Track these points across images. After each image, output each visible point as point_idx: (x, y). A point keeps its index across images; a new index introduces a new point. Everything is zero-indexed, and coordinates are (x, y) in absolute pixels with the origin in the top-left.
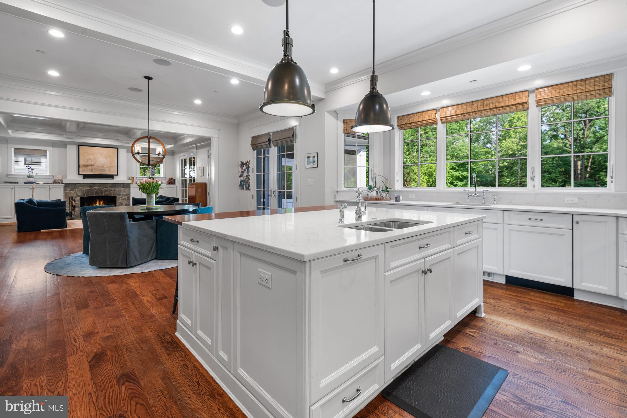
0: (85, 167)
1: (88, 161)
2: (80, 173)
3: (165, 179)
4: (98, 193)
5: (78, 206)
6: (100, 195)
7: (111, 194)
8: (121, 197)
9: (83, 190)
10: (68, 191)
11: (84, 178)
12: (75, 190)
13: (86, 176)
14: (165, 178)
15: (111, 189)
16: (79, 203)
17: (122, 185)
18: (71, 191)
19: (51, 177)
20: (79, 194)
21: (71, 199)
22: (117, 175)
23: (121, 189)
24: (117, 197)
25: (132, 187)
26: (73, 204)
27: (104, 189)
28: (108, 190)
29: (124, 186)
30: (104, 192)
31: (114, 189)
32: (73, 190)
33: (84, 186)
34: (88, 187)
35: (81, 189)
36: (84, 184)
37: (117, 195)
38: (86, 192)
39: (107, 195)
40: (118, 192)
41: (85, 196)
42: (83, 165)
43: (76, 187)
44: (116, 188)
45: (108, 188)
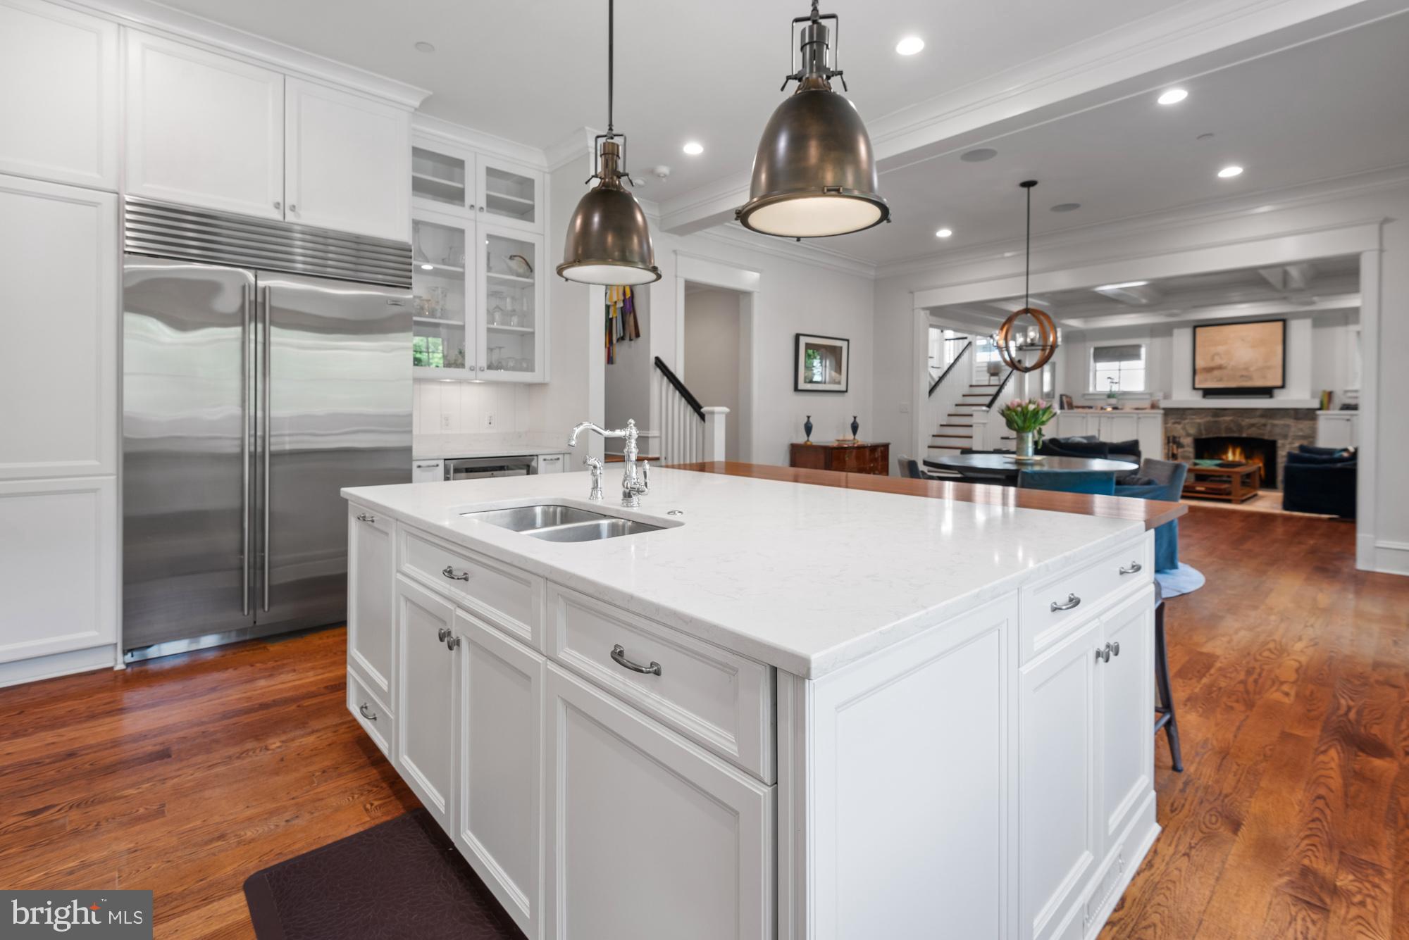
0: (1207, 372)
1: (1213, 360)
2: (1197, 386)
4: (1233, 431)
6: (1236, 435)
7: (1263, 434)
8: (1289, 443)
9: (1199, 424)
10: (1169, 425)
11: (1203, 398)
12: (1183, 422)
13: (1208, 393)
15: (1263, 421)
16: (1191, 449)
17: (1292, 412)
18: (1176, 425)
20: (1191, 432)
22: (1283, 388)
23: (1288, 422)
24: (1280, 442)
25: (1322, 418)
26: (1175, 452)
27: (1246, 422)
28: (1256, 424)
29: (1295, 415)
30: (1245, 428)
31: (1270, 422)
32: (1179, 422)
33: (1200, 415)
34: (1210, 417)
35: (1195, 421)
36: (1201, 410)
37: (1279, 437)
38: (1204, 428)
39: (1253, 436)
40: (1281, 429)
41: (1204, 437)
42: (1203, 369)
43: (1184, 416)
44: (1276, 420)
45: (1254, 421)
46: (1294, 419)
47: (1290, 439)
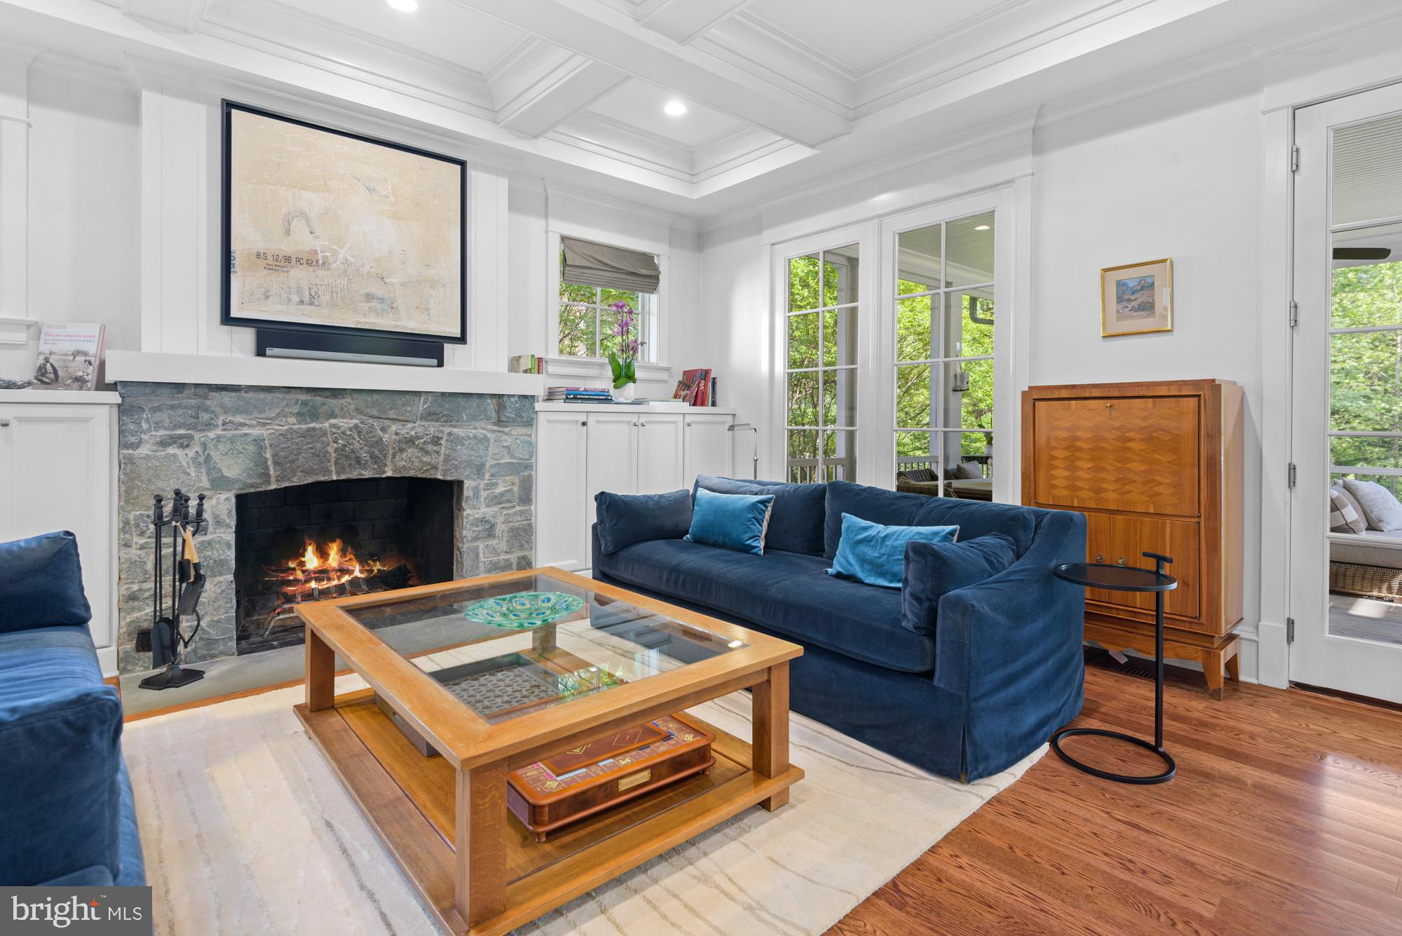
0: (268, 267)
1: (288, 232)
2: (235, 313)
3: (664, 376)
4: (358, 460)
5: (222, 563)
6: (367, 474)
7: (435, 468)
8: (486, 487)
9: (258, 441)
10: (144, 450)
11: (261, 352)
12: (197, 436)
13: (274, 336)
14: (668, 370)
15: (433, 428)
16: (230, 537)
17: (491, 405)
18: (171, 450)
20: (226, 473)
21: (168, 508)
22: (462, 339)
23: (484, 429)
24: (468, 484)
25: (542, 418)
26: (194, 556)
27: (393, 432)
28: (418, 438)
29: (498, 412)
30: (391, 451)
31: (447, 430)
32: (181, 437)
33: (261, 411)
34: (292, 420)
35: (246, 430)
36: (262, 395)
37: (468, 472)
38: (274, 456)
39: (412, 474)
40: (472, 449)
41: (273, 487)
42: (258, 255)
43: (204, 417)
44: (460, 427)
45: (412, 429)
46: (495, 424)
47: (487, 476)
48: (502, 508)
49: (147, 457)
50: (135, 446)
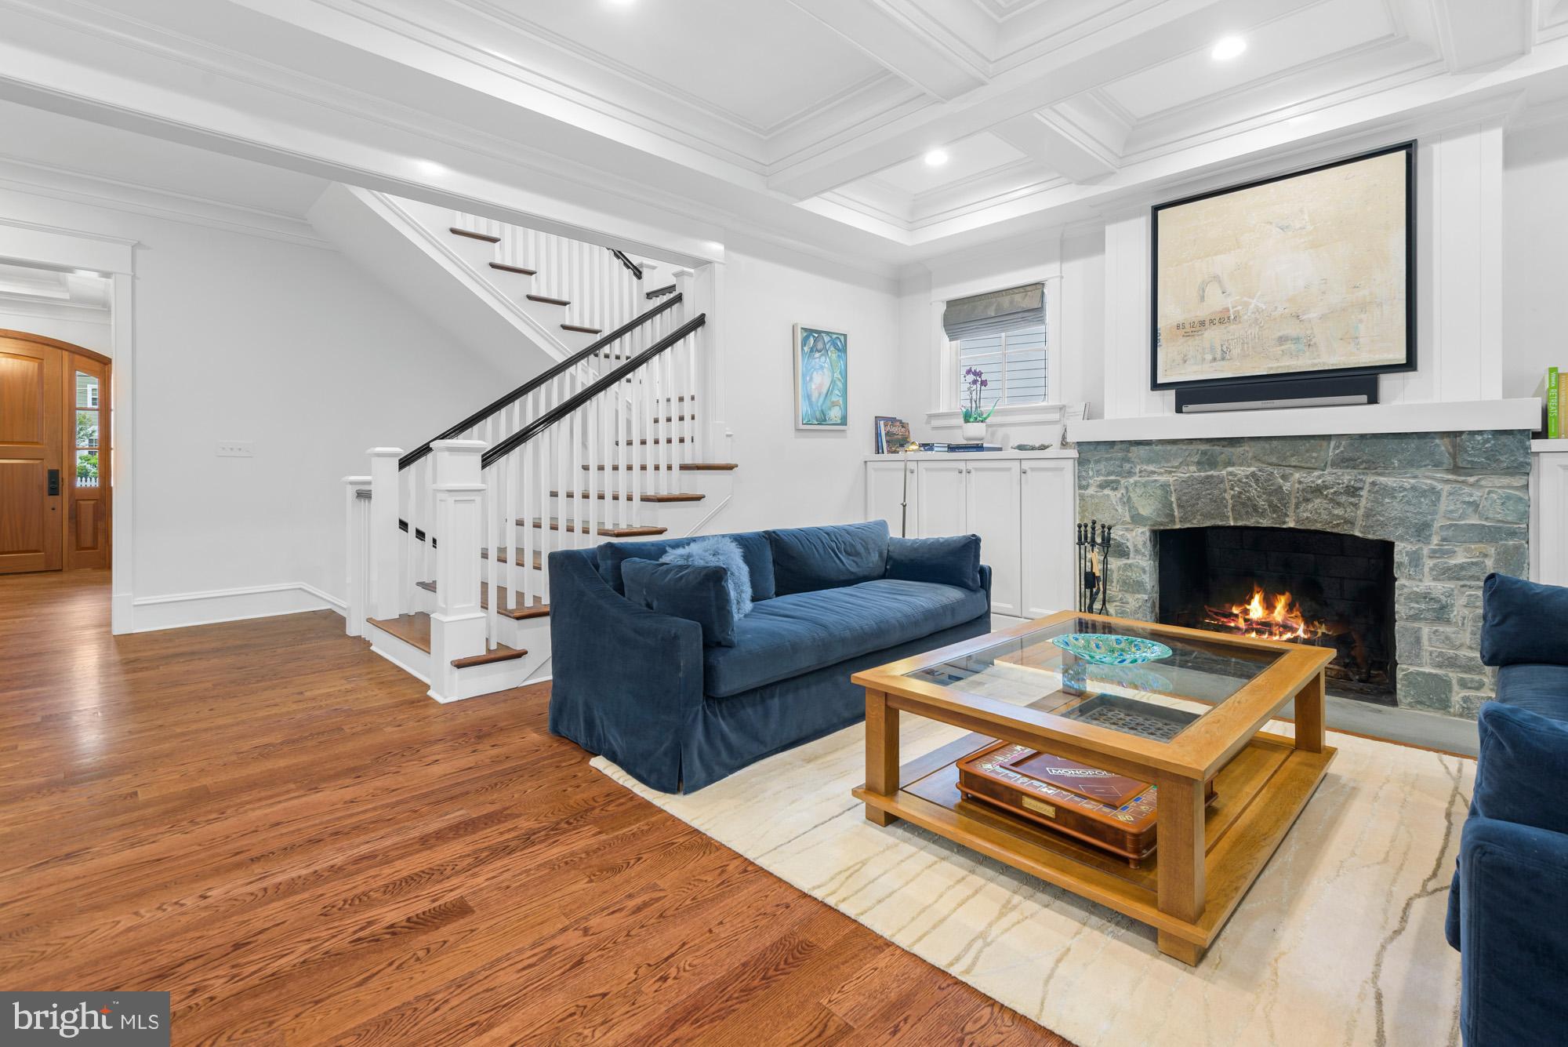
0: (1187, 335)
1: (1202, 299)
2: (1161, 380)
4: (1255, 508)
5: (1142, 583)
6: (1265, 523)
7: (1353, 523)
8: (1433, 554)
9: (1165, 487)
10: (1091, 491)
11: (1179, 410)
12: (1122, 481)
13: (1190, 395)
15: (1347, 477)
16: (1148, 564)
17: (1443, 446)
18: (1107, 491)
19: (1056, 416)
20: (1142, 512)
22: (1410, 364)
23: (1428, 478)
24: (1399, 547)
26: (1097, 571)
27: (1295, 480)
28: (1327, 487)
29: (1454, 456)
30: (1294, 501)
31: (1370, 479)
32: (1113, 482)
33: (1168, 461)
34: (1193, 468)
35: (1155, 477)
36: (1169, 447)
37: (1400, 531)
38: (1178, 499)
39: (1318, 526)
40: (1409, 503)
41: (1177, 526)
42: (1178, 327)
43: (1127, 466)
44: (1389, 475)
45: (1319, 477)
46: (1448, 471)
47: (1435, 540)
48: (1463, 586)
49: (1092, 496)
50: (1085, 487)
